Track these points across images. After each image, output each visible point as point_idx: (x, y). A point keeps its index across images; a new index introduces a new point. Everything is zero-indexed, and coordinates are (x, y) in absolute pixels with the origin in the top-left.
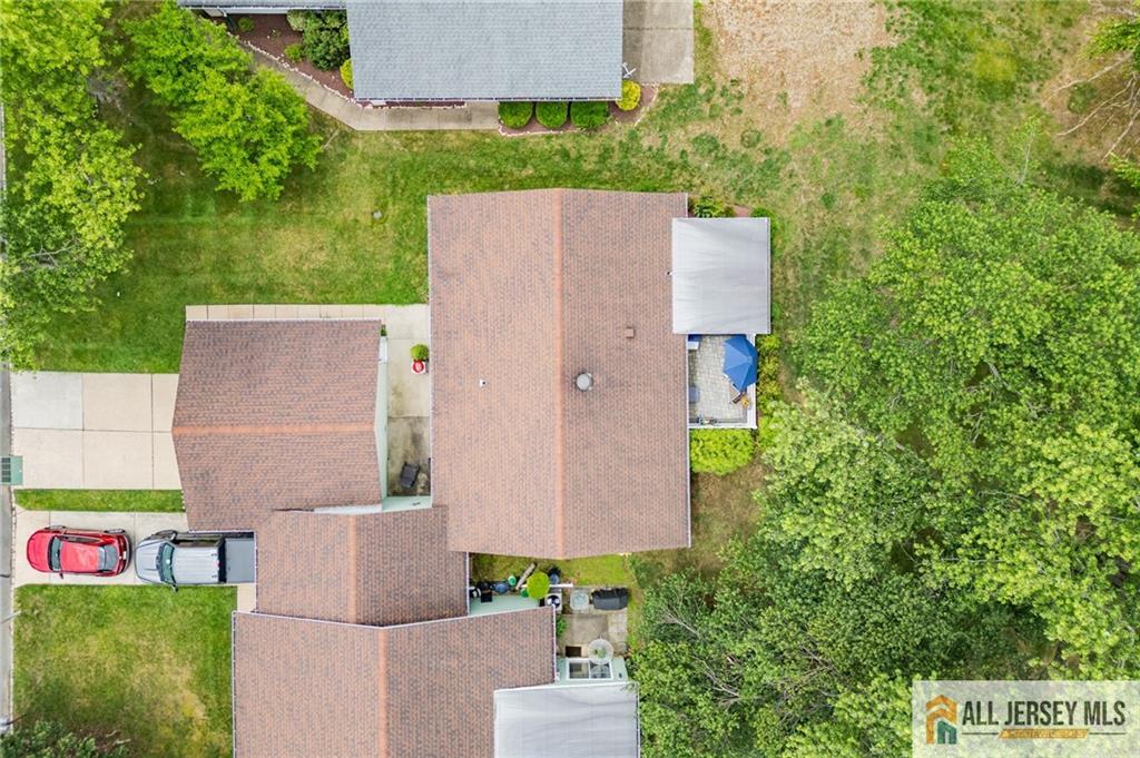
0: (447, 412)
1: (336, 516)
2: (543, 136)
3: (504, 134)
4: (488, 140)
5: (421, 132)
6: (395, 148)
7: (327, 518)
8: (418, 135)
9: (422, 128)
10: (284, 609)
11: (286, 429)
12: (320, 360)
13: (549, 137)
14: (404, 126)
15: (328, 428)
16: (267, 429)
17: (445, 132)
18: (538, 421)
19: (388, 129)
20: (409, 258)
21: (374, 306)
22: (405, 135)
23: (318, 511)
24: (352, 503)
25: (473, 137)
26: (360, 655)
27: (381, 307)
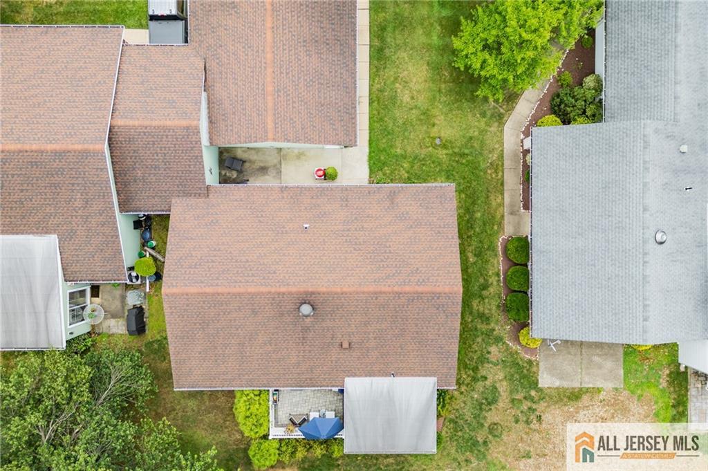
0: (283, 198)
1: (199, 110)
2: (499, 270)
3: (500, 239)
4: (496, 227)
5: (503, 176)
6: (490, 156)
7: (198, 103)
8: (500, 174)
9: (505, 177)
10: (124, 67)
11: (270, 70)
12: (325, 98)
13: (498, 275)
14: (507, 163)
15: (270, 105)
16: (269, 56)
17: (502, 194)
18: (275, 273)
19: (505, 151)
20: (405, 165)
21: (368, 139)
22: (500, 163)
23: (204, 95)
24: (211, 122)
25: (498, 216)
26: (83, 129)
27: (367, 144)
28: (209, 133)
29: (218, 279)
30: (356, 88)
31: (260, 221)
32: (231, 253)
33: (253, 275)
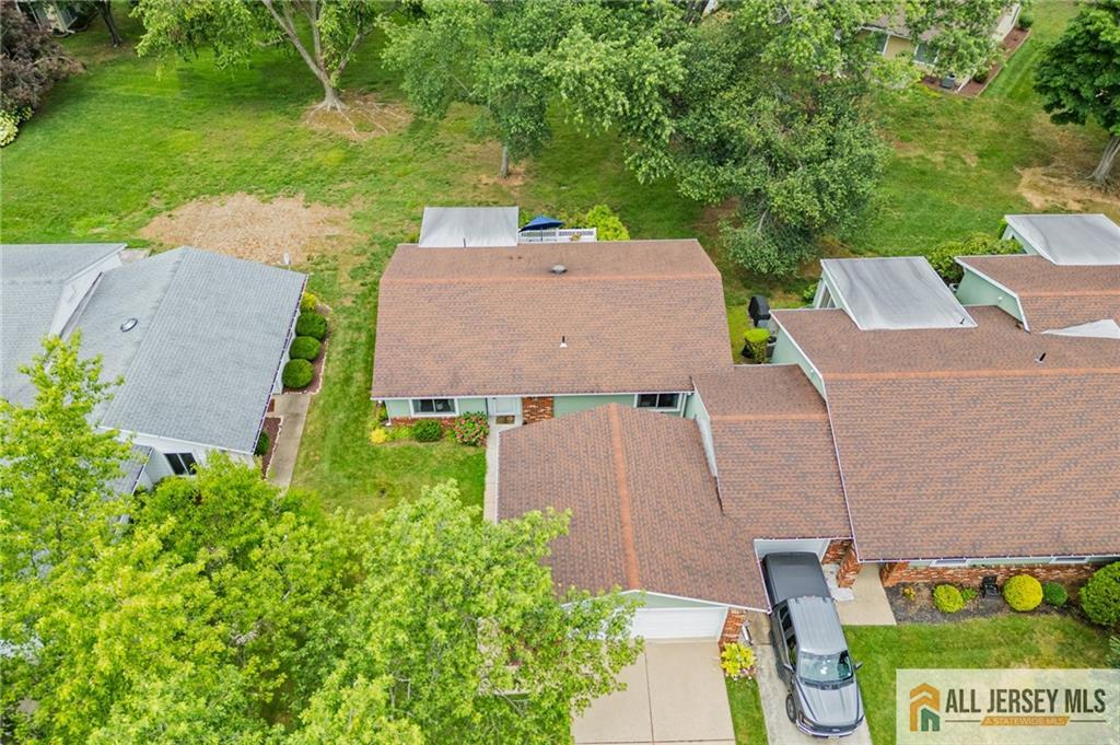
0: (596, 378)
1: (714, 438)
2: (326, 365)
3: (318, 391)
4: (321, 402)
5: (300, 451)
6: (311, 475)
8: (303, 454)
9: (296, 451)
10: (837, 499)
11: (622, 476)
13: (328, 360)
14: (290, 467)
15: (617, 439)
16: (624, 492)
17: (304, 435)
19: (289, 480)
22: (300, 466)
25: (316, 413)
28: (700, 433)
29: (661, 288)
30: (500, 494)
31: (621, 349)
32: (651, 314)
33: (621, 292)
